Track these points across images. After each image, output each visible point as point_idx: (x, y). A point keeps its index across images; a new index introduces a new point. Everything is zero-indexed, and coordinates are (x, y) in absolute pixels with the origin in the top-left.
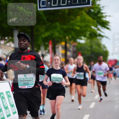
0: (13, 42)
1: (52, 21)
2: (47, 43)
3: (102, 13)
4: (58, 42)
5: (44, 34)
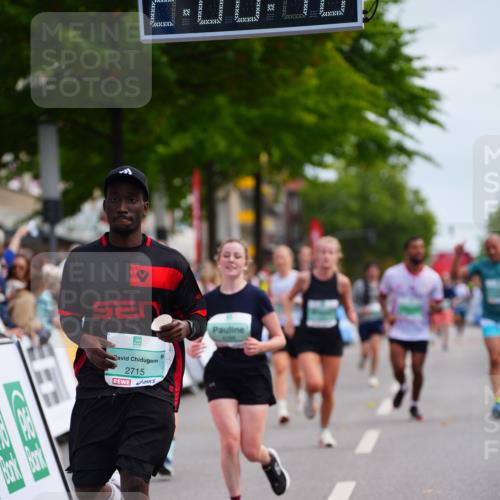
0: (36, 177)
2: (177, 182)
4: (227, 177)
5: (166, 144)
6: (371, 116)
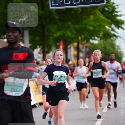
1: (64, 21)
2: (58, 44)
3: (117, 12)
4: (70, 43)
5: (56, 34)
6: (107, 27)
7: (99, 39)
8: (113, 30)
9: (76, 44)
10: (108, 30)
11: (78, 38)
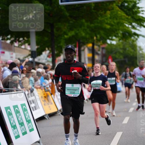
0: (29, 44)
4: (84, 44)
7: (117, 39)
8: (134, 27)
9: (90, 45)
10: (128, 28)
11: (93, 38)
